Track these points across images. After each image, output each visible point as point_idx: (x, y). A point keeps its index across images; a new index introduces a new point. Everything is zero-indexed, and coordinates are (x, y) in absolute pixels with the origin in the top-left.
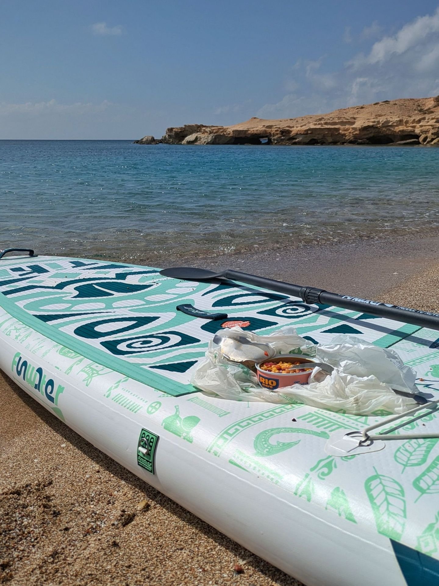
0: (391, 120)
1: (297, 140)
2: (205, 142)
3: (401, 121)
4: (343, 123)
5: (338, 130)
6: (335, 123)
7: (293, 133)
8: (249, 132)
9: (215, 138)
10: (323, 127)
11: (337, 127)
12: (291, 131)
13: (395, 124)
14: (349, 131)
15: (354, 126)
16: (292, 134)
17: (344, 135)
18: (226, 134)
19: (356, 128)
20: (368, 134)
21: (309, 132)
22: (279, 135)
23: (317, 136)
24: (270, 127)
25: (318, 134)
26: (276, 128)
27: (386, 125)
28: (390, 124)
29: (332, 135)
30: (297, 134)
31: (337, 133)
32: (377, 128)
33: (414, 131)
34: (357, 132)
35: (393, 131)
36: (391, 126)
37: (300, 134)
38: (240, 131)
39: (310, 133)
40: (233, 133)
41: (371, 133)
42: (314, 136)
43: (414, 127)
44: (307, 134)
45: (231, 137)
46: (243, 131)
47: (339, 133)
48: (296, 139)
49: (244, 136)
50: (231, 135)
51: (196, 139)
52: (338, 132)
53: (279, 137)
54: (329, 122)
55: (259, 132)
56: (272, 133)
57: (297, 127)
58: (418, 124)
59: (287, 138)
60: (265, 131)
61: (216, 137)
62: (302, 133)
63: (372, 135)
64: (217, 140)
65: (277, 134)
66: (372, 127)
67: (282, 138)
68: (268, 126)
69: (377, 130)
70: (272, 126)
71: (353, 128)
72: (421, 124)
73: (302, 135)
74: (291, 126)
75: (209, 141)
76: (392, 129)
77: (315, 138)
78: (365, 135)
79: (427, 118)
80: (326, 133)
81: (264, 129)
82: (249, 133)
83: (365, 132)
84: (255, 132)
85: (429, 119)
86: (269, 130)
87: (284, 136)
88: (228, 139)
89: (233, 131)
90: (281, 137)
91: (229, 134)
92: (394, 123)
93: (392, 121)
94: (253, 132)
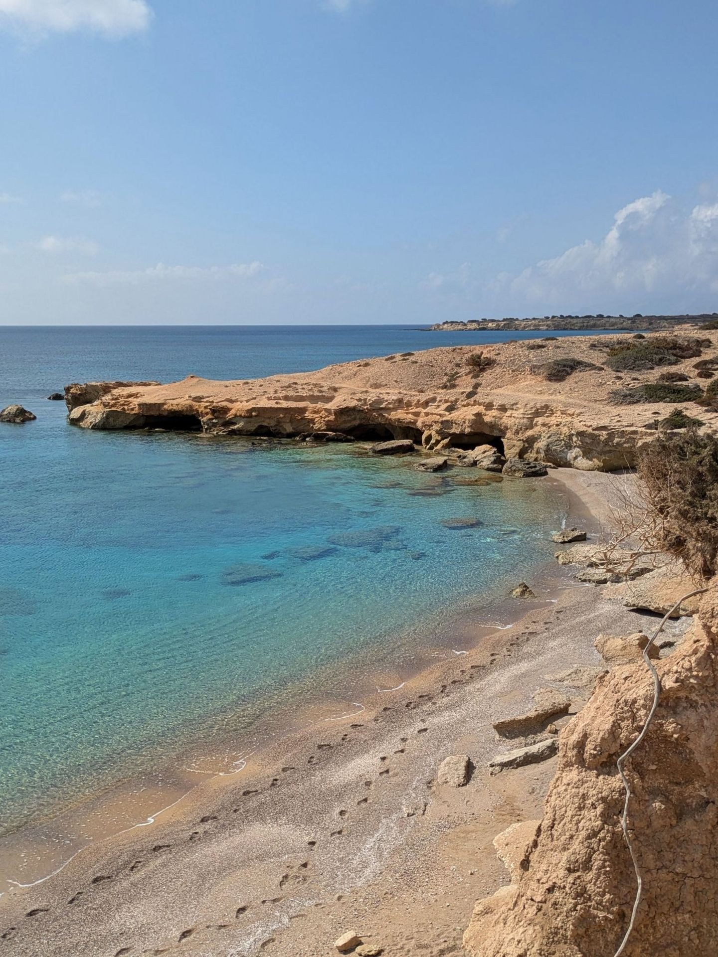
0: (386, 397)
1: (235, 427)
2: (91, 423)
3: (400, 401)
4: (313, 399)
5: (303, 410)
6: (301, 399)
7: (233, 412)
8: (166, 407)
9: (107, 417)
10: (279, 406)
11: (301, 405)
12: (229, 410)
13: (391, 406)
14: (321, 414)
15: (328, 406)
16: (230, 415)
17: (312, 421)
18: (128, 410)
19: (330, 410)
20: (350, 421)
21: (254, 414)
22: (210, 416)
23: (268, 421)
24: (198, 399)
25: (269, 418)
26: (207, 402)
27: (377, 406)
28: (383, 406)
29: (291, 421)
30: (236, 416)
31: (300, 418)
32: (362, 411)
33: (415, 422)
34: (332, 417)
35: (387, 419)
36: (384, 409)
37: (240, 416)
38: (150, 404)
39: (256, 416)
40: (140, 409)
41: (355, 419)
42: (264, 421)
43: (417, 414)
44: (251, 416)
45: (135, 414)
46: (155, 404)
47: (303, 419)
48: (235, 424)
49: (157, 413)
50: (136, 411)
51: (83, 416)
52: (302, 416)
53: (210, 419)
54: (292, 396)
55: (180, 408)
56: (200, 411)
57: (241, 402)
58: (424, 409)
59: (221, 421)
60: (191, 406)
61: (109, 415)
62: (243, 415)
63: (357, 423)
64: (111, 420)
65: (207, 414)
66: (354, 409)
67: (214, 421)
68: (196, 398)
69: (363, 415)
70: (203, 398)
71: (326, 410)
72: (428, 410)
73: (243, 417)
74: (234, 399)
75: (97, 421)
76: (386, 415)
77: (265, 424)
78: (345, 422)
79: (438, 399)
80: (282, 416)
81: (189, 402)
82: (165, 409)
83: (345, 418)
84: (175, 408)
85: (440, 401)
86: (196, 405)
87: (216, 418)
88: (132, 418)
89: (139, 405)
90: (212, 419)
91: (132, 409)
92: (389, 403)
93: (387, 401)
94: (171, 407)
